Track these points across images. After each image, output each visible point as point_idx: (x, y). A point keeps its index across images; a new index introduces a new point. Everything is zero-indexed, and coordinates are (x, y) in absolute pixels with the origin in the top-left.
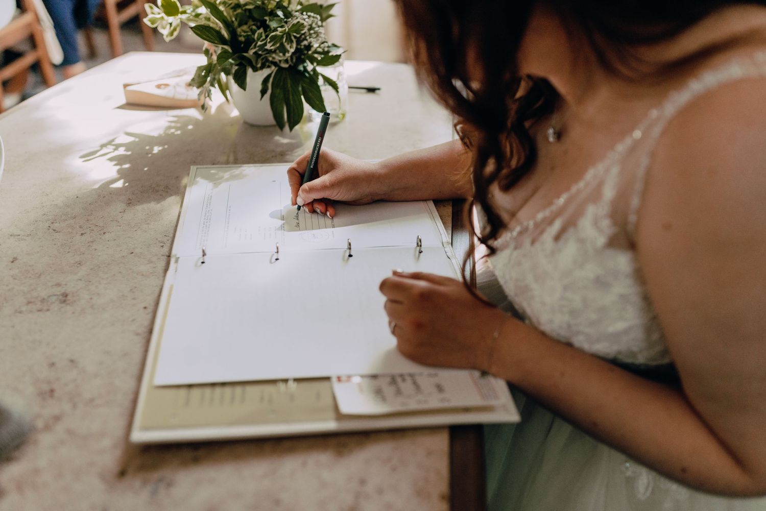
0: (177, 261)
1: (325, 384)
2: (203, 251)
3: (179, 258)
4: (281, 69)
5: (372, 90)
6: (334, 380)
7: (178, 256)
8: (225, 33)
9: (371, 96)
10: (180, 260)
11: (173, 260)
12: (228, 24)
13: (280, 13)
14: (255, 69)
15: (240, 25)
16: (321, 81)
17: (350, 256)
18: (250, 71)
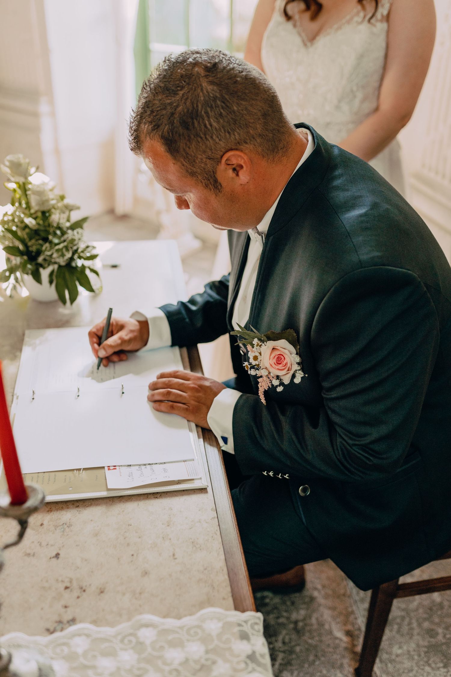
0: (17, 398)
1: (101, 471)
2: (33, 392)
3: (18, 396)
4: (60, 266)
5: (114, 266)
6: (106, 468)
7: (18, 395)
8: (21, 247)
9: (114, 270)
10: (19, 397)
11: (15, 397)
12: (22, 241)
13: (58, 232)
14: (44, 268)
15: (30, 239)
16: (88, 272)
17: (123, 393)
18: (41, 270)
